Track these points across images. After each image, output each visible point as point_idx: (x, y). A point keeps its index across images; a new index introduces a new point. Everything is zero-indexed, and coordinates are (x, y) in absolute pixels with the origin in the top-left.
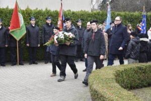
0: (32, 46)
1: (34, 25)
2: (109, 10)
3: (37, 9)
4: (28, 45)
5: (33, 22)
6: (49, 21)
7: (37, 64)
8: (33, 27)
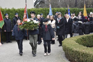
0: (8, 31)
1: (8, 19)
2: (50, 7)
3: (6, 8)
4: (5, 31)
5: (7, 16)
6: (17, 16)
7: (11, 42)
8: (7, 19)
